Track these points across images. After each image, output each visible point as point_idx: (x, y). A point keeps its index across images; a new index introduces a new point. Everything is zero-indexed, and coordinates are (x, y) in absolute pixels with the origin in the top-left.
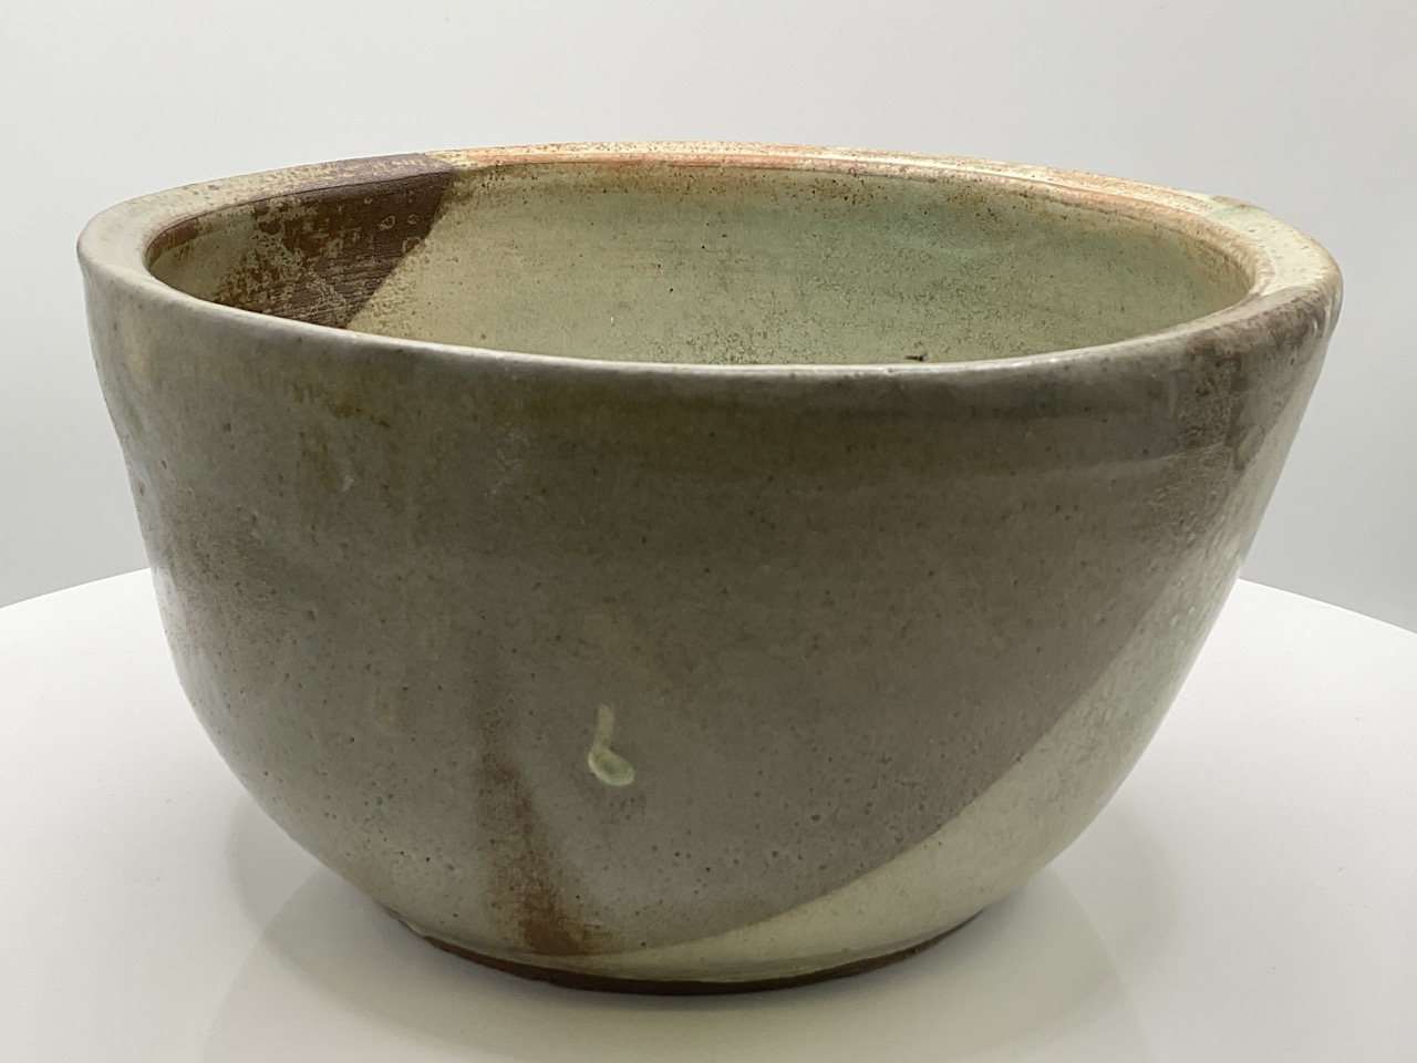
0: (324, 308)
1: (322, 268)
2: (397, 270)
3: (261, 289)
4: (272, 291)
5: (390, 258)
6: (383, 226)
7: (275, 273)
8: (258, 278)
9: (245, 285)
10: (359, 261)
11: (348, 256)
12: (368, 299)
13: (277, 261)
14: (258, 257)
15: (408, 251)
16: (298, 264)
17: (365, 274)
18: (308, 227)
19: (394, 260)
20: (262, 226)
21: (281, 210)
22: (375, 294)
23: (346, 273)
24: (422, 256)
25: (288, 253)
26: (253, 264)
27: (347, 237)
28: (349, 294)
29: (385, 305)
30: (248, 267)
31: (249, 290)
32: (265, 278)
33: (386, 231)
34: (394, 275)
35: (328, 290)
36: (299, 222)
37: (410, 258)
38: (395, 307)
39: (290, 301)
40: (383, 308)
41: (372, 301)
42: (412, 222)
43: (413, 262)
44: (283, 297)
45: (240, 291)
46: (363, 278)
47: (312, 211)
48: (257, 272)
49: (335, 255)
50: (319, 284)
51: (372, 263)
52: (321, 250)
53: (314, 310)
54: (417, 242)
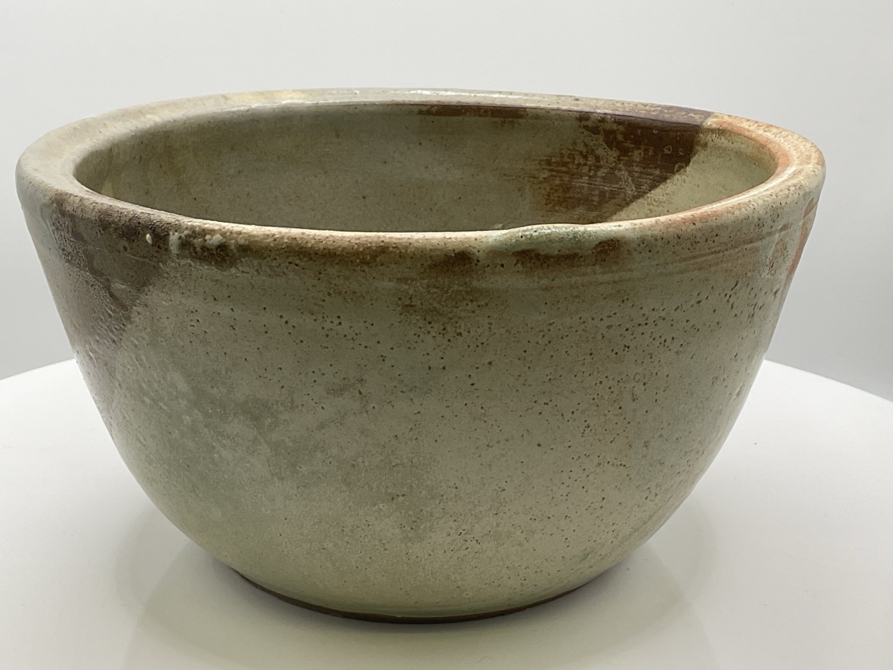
0: (621, 189)
1: (629, 164)
2: (668, 181)
3: (585, 164)
4: (593, 168)
5: (667, 172)
6: (666, 151)
7: (598, 159)
8: (585, 157)
9: (574, 159)
10: (651, 168)
11: (645, 163)
12: (647, 193)
13: (600, 152)
14: (586, 145)
15: (678, 171)
16: (614, 158)
17: (652, 177)
18: (620, 137)
19: (669, 174)
20: (586, 127)
21: (600, 121)
22: (652, 191)
23: (641, 173)
24: (684, 177)
25: (607, 149)
26: (581, 147)
27: (646, 150)
28: (638, 186)
29: (654, 200)
30: (577, 148)
31: (576, 162)
32: (590, 159)
33: (667, 154)
34: (666, 183)
35: (628, 179)
36: (612, 132)
37: (677, 176)
38: (660, 203)
39: (603, 178)
40: (653, 201)
41: (649, 195)
42: (681, 154)
43: (678, 179)
44: (599, 174)
45: (569, 160)
46: (650, 179)
47: (621, 128)
48: (585, 154)
49: (638, 160)
50: (624, 174)
51: (657, 172)
52: (630, 154)
53: (614, 188)
54: (683, 167)
